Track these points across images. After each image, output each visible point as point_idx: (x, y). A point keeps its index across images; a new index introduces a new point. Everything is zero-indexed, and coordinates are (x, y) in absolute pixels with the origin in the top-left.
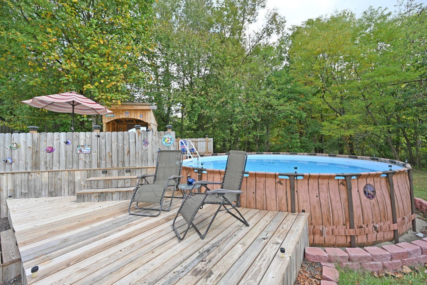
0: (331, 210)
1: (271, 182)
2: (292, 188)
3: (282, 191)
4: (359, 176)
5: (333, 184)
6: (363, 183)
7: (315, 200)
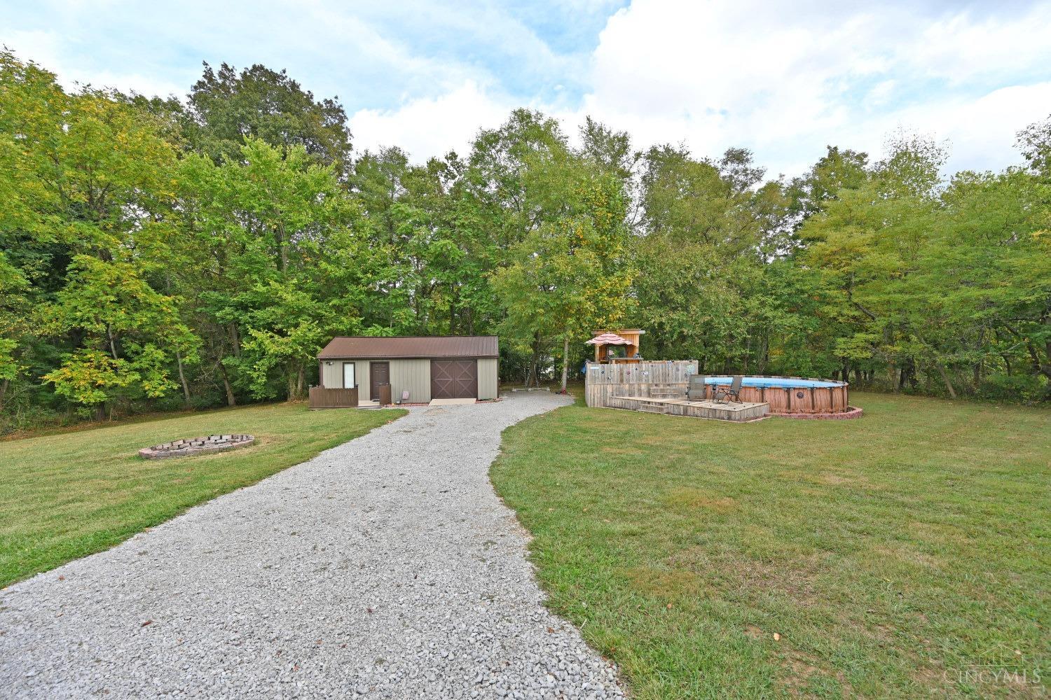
0: (780, 402)
1: (752, 390)
2: (762, 393)
3: (758, 394)
4: (794, 389)
5: (782, 392)
6: (797, 392)
7: (773, 398)
